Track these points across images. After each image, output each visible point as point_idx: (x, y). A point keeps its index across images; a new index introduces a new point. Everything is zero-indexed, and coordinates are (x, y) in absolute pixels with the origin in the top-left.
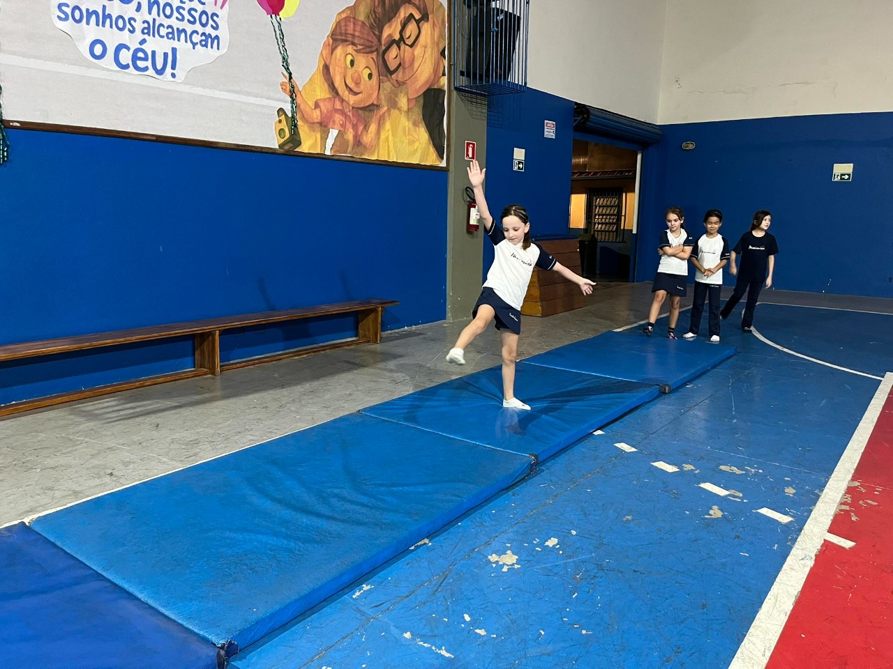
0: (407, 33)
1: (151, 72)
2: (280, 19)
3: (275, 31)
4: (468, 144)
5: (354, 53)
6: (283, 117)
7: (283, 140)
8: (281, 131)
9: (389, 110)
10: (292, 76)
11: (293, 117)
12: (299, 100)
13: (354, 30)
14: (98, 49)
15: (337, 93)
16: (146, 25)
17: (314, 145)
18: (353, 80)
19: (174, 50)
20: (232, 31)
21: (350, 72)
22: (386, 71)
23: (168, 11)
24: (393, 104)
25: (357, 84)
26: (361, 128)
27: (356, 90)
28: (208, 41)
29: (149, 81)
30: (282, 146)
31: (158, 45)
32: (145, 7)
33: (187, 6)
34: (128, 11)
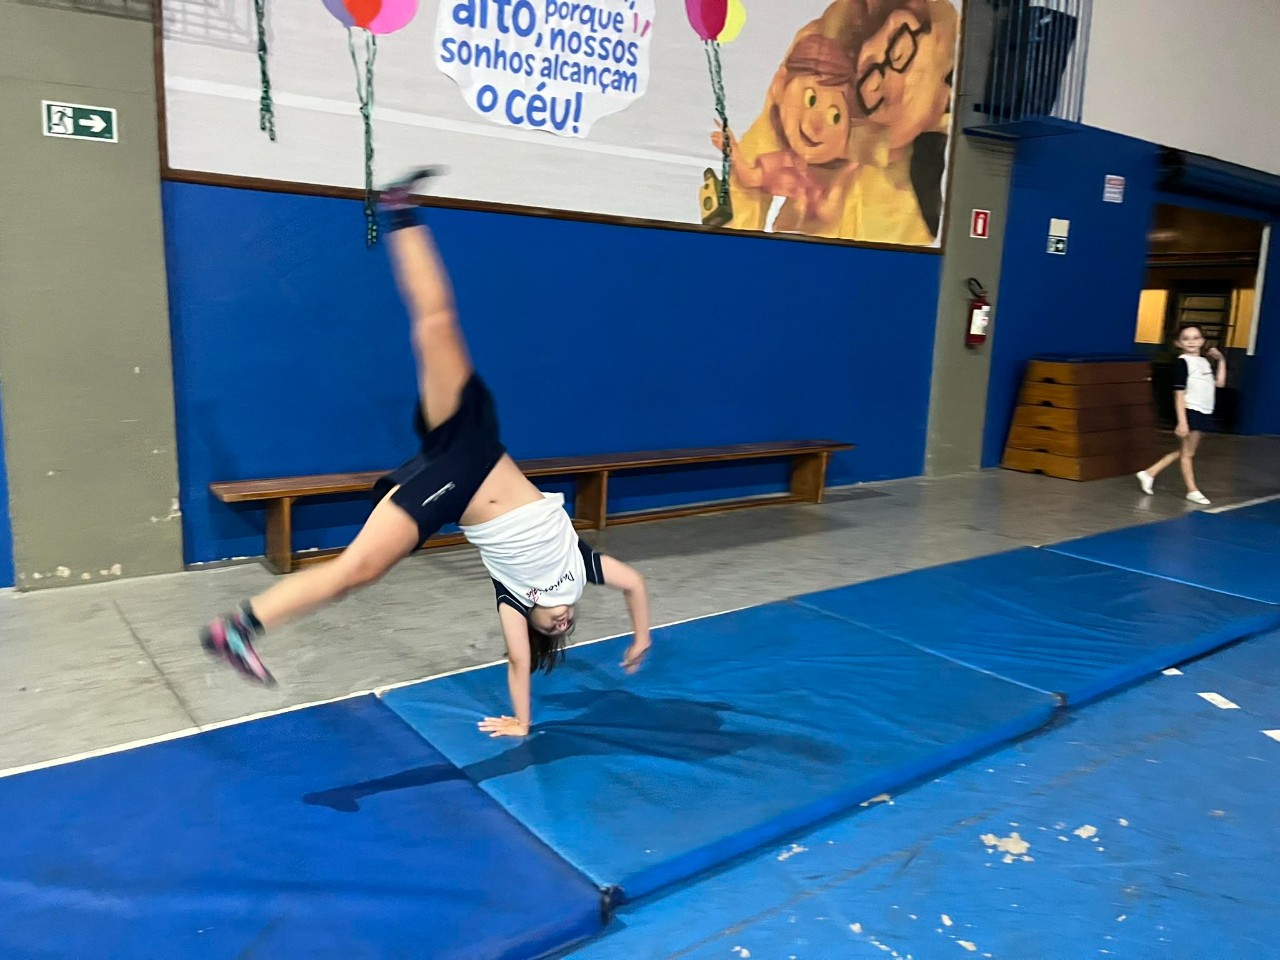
0: (897, 51)
1: (549, 126)
2: (718, 45)
3: (710, 62)
4: (978, 214)
5: (817, 86)
6: (711, 181)
7: (707, 213)
8: (707, 201)
9: (860, 167)
10: (729, 123)
11: (724, 180)
12: (734, 156)
13: (820, 53)
14: (487, 99)
15: (786, 145)
16: (546, 64)
17: (749, 221)
19: (579, 96)
20: (652, 67)
21: (809, 114)
22: (860, 109)
23: (575, 45)
24: (867, 158)
25: (817, 129)
26: (818, 193)
27: (815, 140)
28: (624, 80)
29: (546, 138)
30: (706, 221)
31: (559, 90)
32: (547, 40)
33: (599, 36)
34: (526, 46)
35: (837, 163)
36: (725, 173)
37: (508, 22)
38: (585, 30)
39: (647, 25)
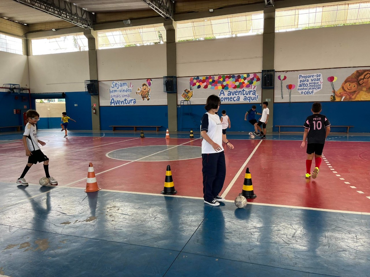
0: (366, 76)
1: (309, 94)
2: (333, 82)
3: (331, 85)
5: (350, 83)
6: (332, 96)
8: (331, 99)
12: (336, 93)
13: (351, 79)
14: (302, 93)
15: (345, 90)
16: (309, 88)
17: (339, 100)
18: (350, 88)
19: (313, 91)
21: (349, 86)
23: (312, 86)
28: (318, 88)
30: (331, 101)
31: (311, 91)
32: (309, 86)
33: (316, 84)
37: (305, 86)
38: (314, 84)
39: (322, 82)
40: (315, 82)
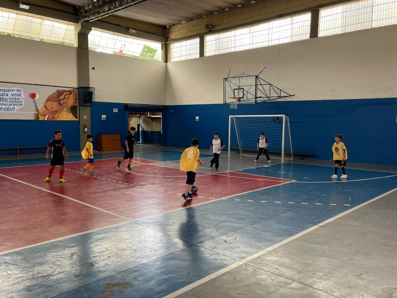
0: (66, 97)
2: (35, 99)
3: (33, 101)
4: (84, 116)
5: (52, 102)
6: (35, 115)
8: (35, 117)
10: (38, 108)
13: (52, 99)
14: (2, 109)
15: (48, 109)
16: (9, 104)
17: (42, 119)
19: (14, 107)
20: (25, 103)
21: (51, 106)
22: (60, 104)
24: (63, 110)
26: (54, 115)
27: (53, 108)
28: (20, 105)
29: (10, 112)
30: (35, 119)
31: (12, 107)
32: (9, 102)
33: (17, 100)
34: (6, 103)
35: (57, 111)
36: (38, 113)
37: (4, 100)
38: (15, 100)
39: (24, 99)
40: (15, 97)
